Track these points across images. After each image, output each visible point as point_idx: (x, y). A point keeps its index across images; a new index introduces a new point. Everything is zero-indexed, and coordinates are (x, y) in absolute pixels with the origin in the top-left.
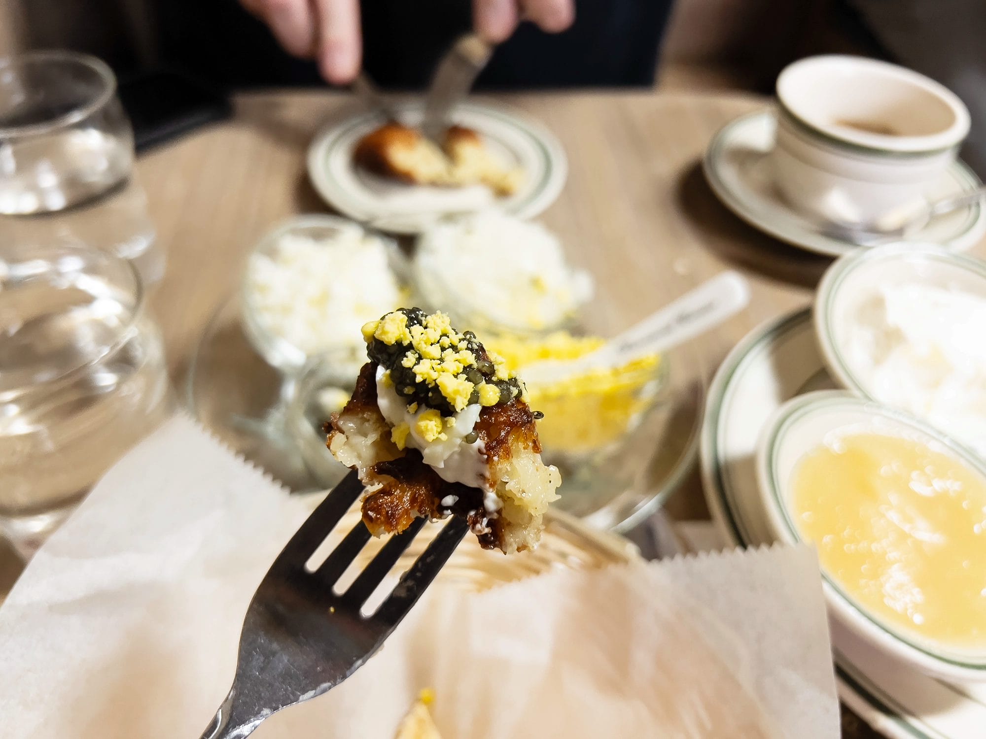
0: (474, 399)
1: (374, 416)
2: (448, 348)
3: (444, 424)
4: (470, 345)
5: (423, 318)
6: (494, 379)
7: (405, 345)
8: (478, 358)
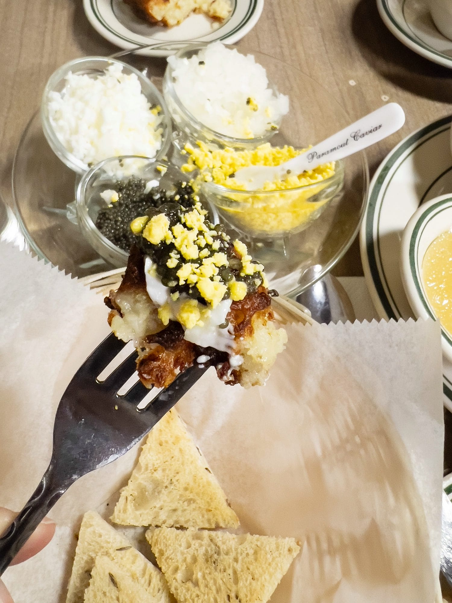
0: (227, 295)
1: (144, 297)
2: (204, 248)
3: (202, 314)
4: (222, 245)
5: (182, 216)
6: (242, 274)
7: (168, 244)
8: (230, 257)
